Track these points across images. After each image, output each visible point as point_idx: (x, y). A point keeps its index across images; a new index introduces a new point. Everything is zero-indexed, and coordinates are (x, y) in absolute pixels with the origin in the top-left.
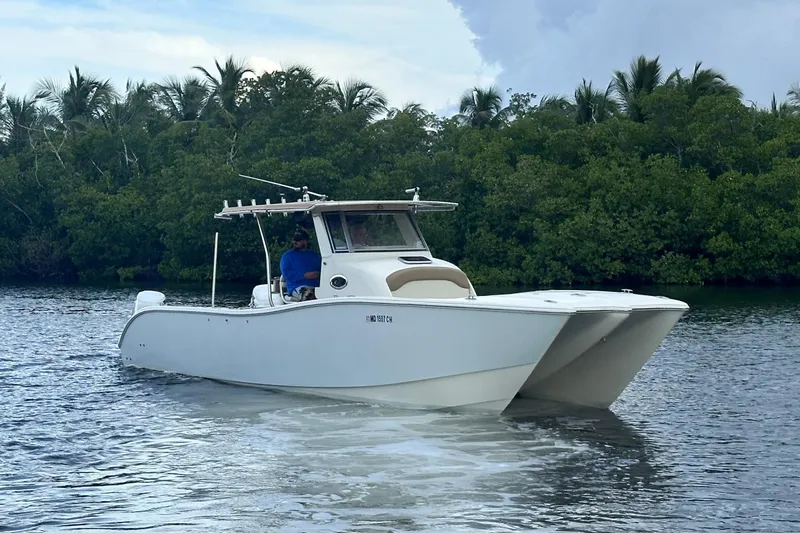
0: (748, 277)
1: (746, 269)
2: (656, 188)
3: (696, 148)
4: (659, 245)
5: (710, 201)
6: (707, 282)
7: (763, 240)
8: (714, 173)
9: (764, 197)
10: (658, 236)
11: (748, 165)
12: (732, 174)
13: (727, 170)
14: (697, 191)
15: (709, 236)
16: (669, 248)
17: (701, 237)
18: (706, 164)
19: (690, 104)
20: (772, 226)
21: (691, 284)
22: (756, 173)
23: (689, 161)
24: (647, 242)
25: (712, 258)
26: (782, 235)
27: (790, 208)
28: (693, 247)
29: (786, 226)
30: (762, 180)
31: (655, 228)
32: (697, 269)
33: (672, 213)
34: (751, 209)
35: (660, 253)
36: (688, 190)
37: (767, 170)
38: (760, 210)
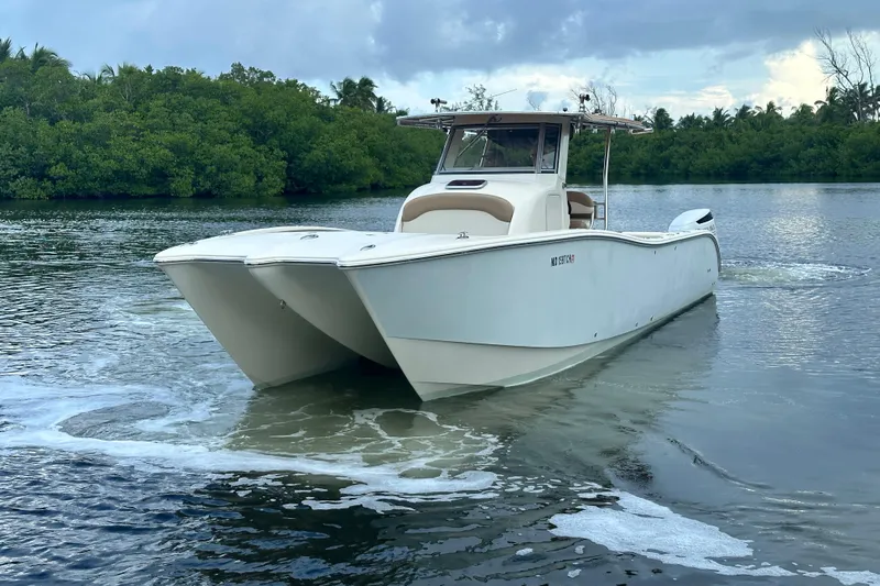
0: (80, 194)
1: (78, 189)
2: (10, 130)
3: (38, 103)
4: (14, 172)
5: (50, 141)
6: (51, 198)
7: (89, 168)
8: (52, 123)
9: (88, 139)
10: (14, 165)
11: (77, 117)
12: (65, 123)
13: (61, 119)
14: (41, 133)
15: (50, 166)
16: (22, 174)
17: (45, 166)
18: (47, 115)
19: (34, 71)
20: (95, 158)
21: (39, 198)
22: (82, 123)
23: (34, 113)
24: (5, 170)
25: (54, 181)
26: (102, 165)
27: (106, 147)
28: (40, 173)
29: (104, 159)
30: (87, 127)
31: (11, 160)
32: (43, 189)
33: (23, 149)
34: (80, 148)
35: (16, 177)
36: (34, 133)
37: (90, 119)
38: (86, 147)
